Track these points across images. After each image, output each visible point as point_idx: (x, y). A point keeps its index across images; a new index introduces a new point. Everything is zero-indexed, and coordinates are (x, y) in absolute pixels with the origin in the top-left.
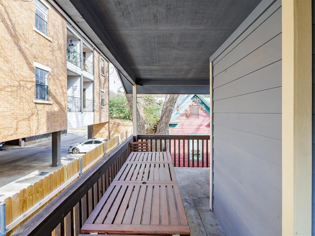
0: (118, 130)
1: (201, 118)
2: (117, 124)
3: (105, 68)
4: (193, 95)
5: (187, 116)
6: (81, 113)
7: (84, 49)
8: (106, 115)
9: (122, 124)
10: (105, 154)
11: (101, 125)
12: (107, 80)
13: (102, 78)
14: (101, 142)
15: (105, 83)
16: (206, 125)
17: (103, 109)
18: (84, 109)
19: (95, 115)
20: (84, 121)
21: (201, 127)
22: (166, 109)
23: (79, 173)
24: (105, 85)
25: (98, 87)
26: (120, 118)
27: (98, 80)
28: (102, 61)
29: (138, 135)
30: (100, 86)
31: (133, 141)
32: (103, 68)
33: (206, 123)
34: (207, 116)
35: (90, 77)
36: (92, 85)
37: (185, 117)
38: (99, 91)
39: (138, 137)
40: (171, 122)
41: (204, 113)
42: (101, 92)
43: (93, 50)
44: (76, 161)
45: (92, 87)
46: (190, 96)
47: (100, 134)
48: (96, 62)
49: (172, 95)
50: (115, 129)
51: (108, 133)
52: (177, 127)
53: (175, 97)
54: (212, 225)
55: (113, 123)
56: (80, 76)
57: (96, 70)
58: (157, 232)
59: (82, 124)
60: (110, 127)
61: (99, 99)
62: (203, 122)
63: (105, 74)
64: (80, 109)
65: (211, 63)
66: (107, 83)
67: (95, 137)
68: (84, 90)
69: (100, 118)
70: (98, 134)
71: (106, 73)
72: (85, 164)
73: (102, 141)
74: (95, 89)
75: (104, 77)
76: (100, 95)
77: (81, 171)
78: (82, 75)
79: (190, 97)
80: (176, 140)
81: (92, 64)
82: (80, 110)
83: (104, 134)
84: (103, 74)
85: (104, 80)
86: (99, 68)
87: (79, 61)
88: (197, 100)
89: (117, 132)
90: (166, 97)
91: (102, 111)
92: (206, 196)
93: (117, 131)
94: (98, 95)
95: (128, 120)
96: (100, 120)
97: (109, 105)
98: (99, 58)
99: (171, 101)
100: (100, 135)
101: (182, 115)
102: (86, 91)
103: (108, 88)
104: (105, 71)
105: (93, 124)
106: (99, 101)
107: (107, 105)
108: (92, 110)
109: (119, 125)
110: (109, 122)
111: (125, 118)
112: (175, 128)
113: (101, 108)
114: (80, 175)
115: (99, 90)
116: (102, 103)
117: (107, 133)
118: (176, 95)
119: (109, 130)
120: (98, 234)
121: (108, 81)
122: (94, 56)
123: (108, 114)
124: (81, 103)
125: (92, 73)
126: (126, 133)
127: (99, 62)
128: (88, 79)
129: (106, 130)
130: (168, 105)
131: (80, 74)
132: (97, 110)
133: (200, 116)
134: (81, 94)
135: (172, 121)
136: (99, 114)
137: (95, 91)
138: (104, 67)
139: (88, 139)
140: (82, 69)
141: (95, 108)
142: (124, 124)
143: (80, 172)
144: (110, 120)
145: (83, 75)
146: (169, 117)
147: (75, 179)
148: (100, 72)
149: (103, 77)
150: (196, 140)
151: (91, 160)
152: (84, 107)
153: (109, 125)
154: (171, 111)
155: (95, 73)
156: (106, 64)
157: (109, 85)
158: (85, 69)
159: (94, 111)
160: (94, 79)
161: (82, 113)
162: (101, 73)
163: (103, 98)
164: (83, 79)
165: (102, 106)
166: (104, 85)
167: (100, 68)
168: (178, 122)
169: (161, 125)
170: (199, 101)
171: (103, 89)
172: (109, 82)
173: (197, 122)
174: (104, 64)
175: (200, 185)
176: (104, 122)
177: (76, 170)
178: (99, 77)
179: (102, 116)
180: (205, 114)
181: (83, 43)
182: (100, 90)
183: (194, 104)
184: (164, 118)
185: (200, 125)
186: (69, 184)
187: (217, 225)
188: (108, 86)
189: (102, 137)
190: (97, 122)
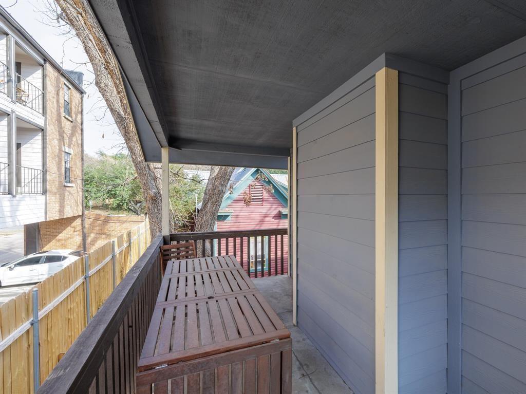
0: (105, 230)
1: (267, 206)
2: (102, 218)
3: (74, 104)
4: (253, 170)
5: (247, 201)
6: (10, 196)
7: (17, 55)
8: (76, 202)
9: (114, 219)
10: (87, 279)
11: (64, 222)
12: (78, 128)
13: (67, 125)
14: (65, 258)
15: (72, 135)
16: (273, 215)
17: (67, 188)
18: (19, 188)
19: (48, 202)
20: (18, 213)
21: (267, 219)
22: (213, 190)
23: (29, 322)
24: (74, 139)
25: (56, 142)
26: (106, 207)
27: (56, 127)
28: (66, 88)
29: (170, 235)
30: (60, 140)
31: (163, 244)
32: (68, 104)
33: (273, 213)
34: (276, 202)
35: (36, 118)
36: (39, 137)
37: (242, 204)
38: (57, 151)
39: (170, 237)
40: (221, 213)
41: (270, 197)
42: (63, 153)
43: (42, 62)
44: (23, 298)
45: (40, 142)
46: (250, 170)
47: (59, 241)
48: (50, 88)
49: (224, 167)
50: (97, 228)
51: (81, 238)
52: (229, 219)
53: (229, 170)
54: (298, 342)
55: (92, 217)
56: (9, 115)
57: (51, 106)
58: (251, 343)
59: (14, 221)
60: (86, 226)
61: (59, 168)
62: (271, 211)
63: (74, 116)
64: (7, 188)
65: (294, 129)
66: (77, 135)
67: (45, 249)
68: (19, 146)
69: (62, 207)
70: (53, 243)
71: (76, 115)
72: (44, 302)
73: (66, 255)
74: (48, 145)
75: (72, 122)
76: (60, 159)
77: (37, 316)
78: (13, 112)
79: (250, 172)
80: (237, 238)
81: (40, 93)
82: (7, 191)
83: (69, 241)
84: (67, 117)
85: (70, 128)
86: (58, 101)
87: (6, 80)
88: (261, 177)
89: (104, 236)
90: (212, 170)
91: (67, 194)
92: (286, 311)
93: (104, 233)
94: (57, 159)
95: (125, 212)
96: (61, 211)
97: (82, 180)
98: (58, 80)
99: (221, 177)
100: (58, 244)
101: (237, 201)
102: (23, 148)
103: (80, 146)
104: (74, 110)
105: (43, 220)
106: (59, 171)
107: (79, 182)
108: (40, 189)
109: (107, 220)
110: (82, 216)
111: (119, 207)
112: (225, 221)
113: (65, 186)
114: (32, 324)
115: (58, 147)
116: (67, 175)
117: (78, 239)
118: (231, 168)
119: (83, 231)
120: (168, 365)
121: (80, 132)
122: (44, 77)
123: (80, 200)
124: (10, 174)
125: (41, 111)
126: (129, 235)
127: (59, 90)
128: (30, 123)
129: (74, 232)
130: (216, 183)
131: (9, 110)
132: (54, 190)
133: (265, 202)
134: (10, 154)
135: (222, 211)
136: (58, 200)
137: (49, 150)
138: (71, 101)
139: (27, 253)
140: (12, 98)
141: (48, 187)
142: (120, 219)
143: (32, 319)
144: (86, 212)
145: (17, 113)
146: (218, 203)
147: (21, 334)
148: (62, 110)
149: (69, 122)
150: (267, 237)
151: (56, 293)
152: (19, 183)
153: (83, 221)
154: (221, 193)
155: (48, 112)
156: (75, 95)
157: (82, 139)
158: (19, 100)
159: (44, 192)
160: (45, 125)
161: (14, 197)
162: (63, 114)
163: (68, 166)
164: (17, 123)
165: (66, 182)
166: (70, 138)
167: (62, 101)
168: (230, 211)
169: (204, 217)
170: (265, 179)
171: (69, 147)
172: (82, 134)
173: (259, 211)
174: (71, 96)
175: (276, 299)
176: (72, 216)
177: (23, 315)
178: (59, 121)
179: (65, 203)
180: (272, 199)
181: (16, 43)
182: (60, 150)
183: (257, 184)
184: (209, 205)
185: (263, 216)
186: (5, 347)
187: (304, 340)
188: (80, 142)
189: (64, 246)
190: (54, 216)
